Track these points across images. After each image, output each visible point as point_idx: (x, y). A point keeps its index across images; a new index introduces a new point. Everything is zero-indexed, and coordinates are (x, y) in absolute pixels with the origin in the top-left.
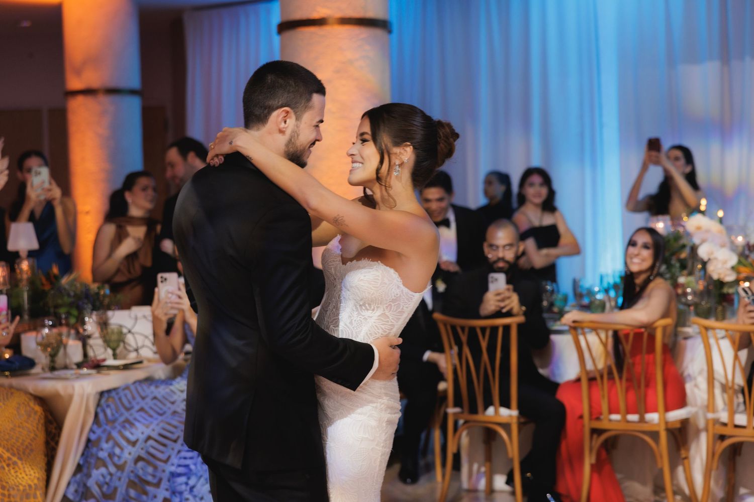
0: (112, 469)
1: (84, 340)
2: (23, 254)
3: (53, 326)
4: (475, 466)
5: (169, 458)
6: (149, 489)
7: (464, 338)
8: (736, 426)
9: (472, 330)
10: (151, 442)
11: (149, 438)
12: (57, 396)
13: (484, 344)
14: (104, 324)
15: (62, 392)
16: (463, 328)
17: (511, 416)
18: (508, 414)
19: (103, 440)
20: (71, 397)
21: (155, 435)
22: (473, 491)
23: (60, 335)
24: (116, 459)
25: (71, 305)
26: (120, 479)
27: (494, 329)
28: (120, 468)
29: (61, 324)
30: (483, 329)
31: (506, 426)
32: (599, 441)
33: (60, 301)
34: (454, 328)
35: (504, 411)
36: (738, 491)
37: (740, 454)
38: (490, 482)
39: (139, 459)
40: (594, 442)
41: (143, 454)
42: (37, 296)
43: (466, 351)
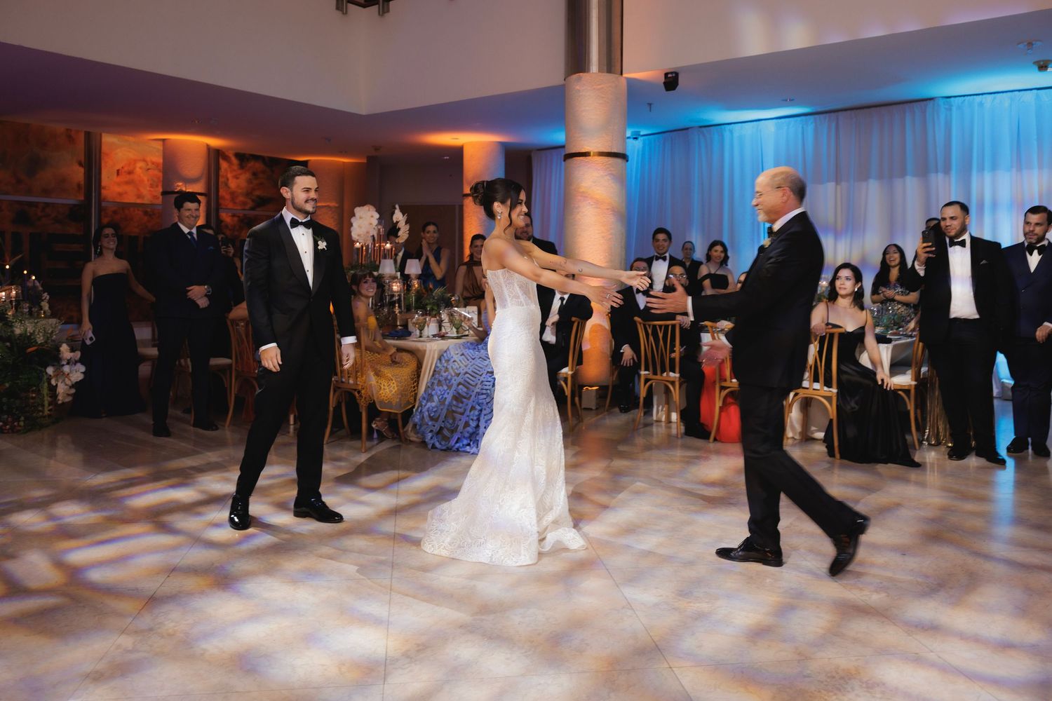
0: (445, 388)
1: (440, 323)
2: (413, 277)
3: (422, 315)
4: (660, 408)
5: (477, 384)
6: (464, 400)
7: (650, 331)
8: (814, 389)
9: (654, 326)
10: (467, 375)
11: (466, 373)
12: (418, 350)
13: (661, 335)
14: (451, 315)
15: (421, 348)
16: (649, 325)
17: (675, 377)
18: (674, 376)
19: (442, 371)
20: (425, 351)
21: (470, 371)
22: (659, 421)
23: (425, 319)
24: (448, 382)
25: (433, 304)
26: (448, 393)
27: (667, 327)
28: (450, 387)
29: (426, 315)
30: (660, 326)
31: (673, 383)
32: (724, 393)
33: (428, 301)
34: (644, 325)
35: (672, 374)
36: (810, 428)
37: (810, 406)
38: (668, 417)
39: (459, 384)
40: (722, 393)
41: (462, 381)
42: (419, 296)
43: (651, 338)
